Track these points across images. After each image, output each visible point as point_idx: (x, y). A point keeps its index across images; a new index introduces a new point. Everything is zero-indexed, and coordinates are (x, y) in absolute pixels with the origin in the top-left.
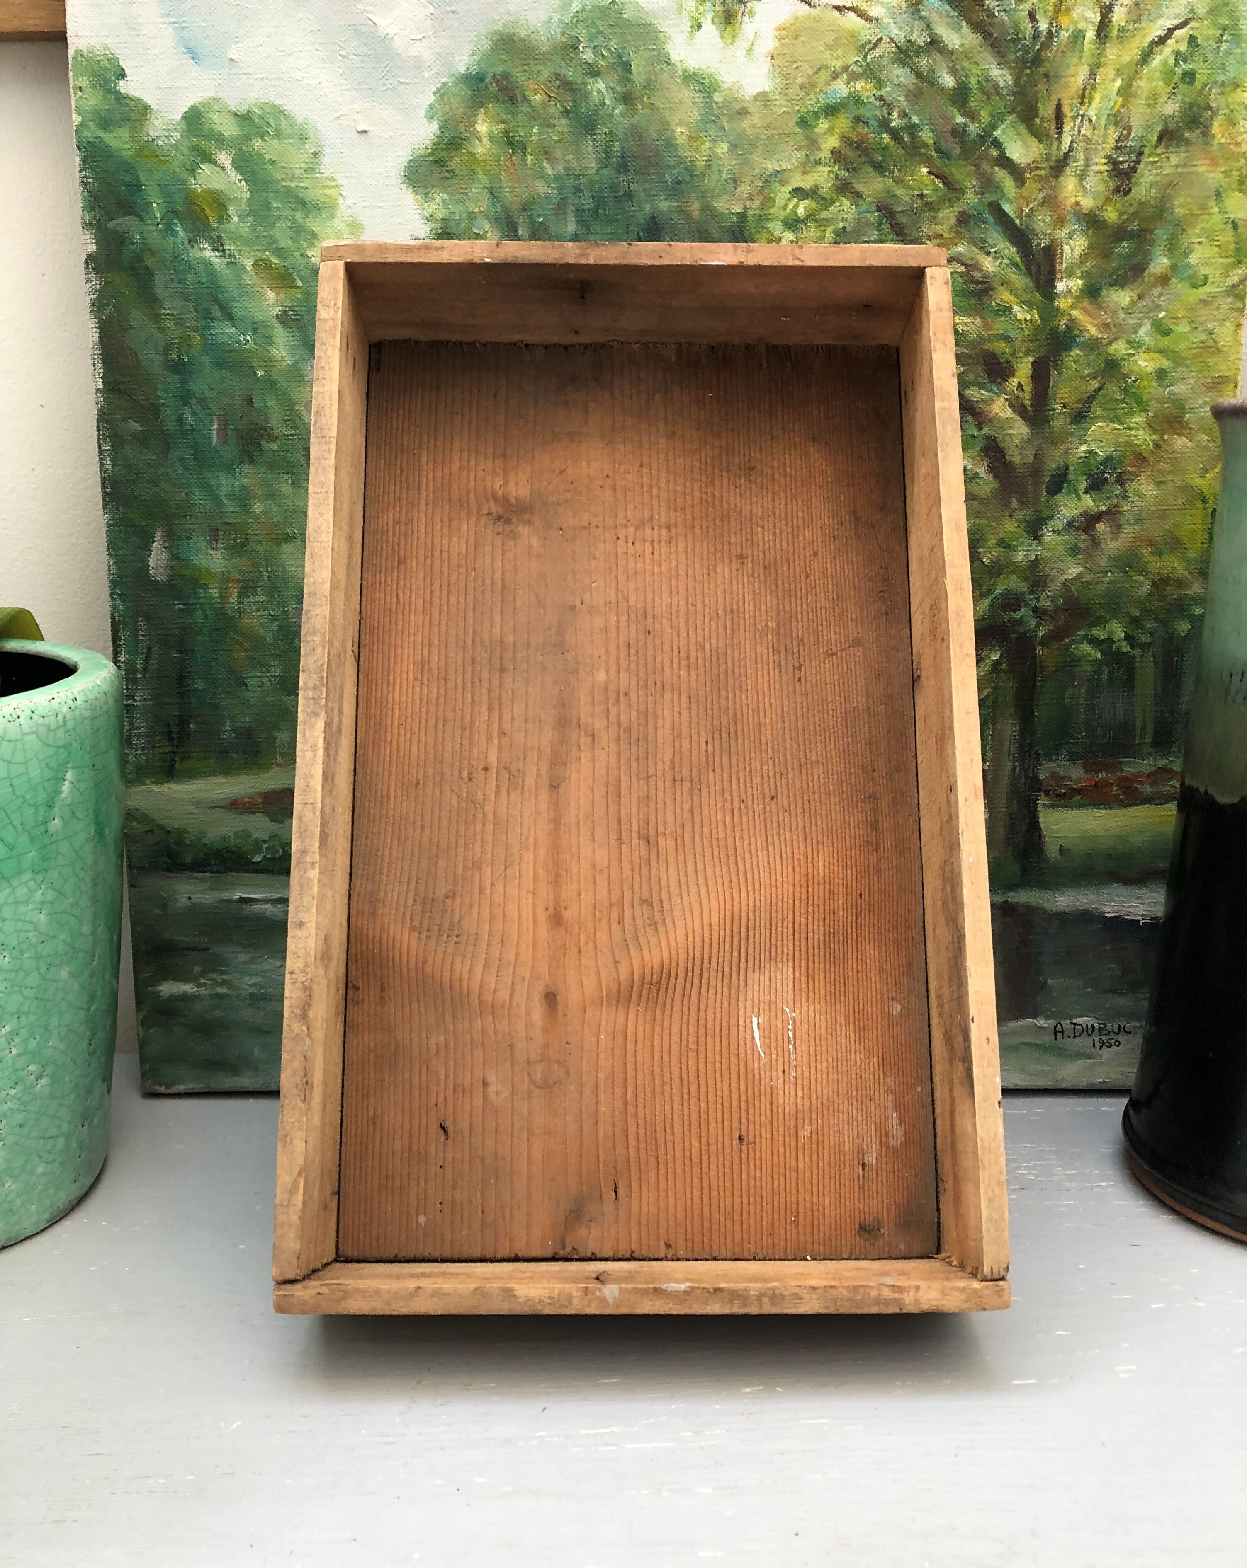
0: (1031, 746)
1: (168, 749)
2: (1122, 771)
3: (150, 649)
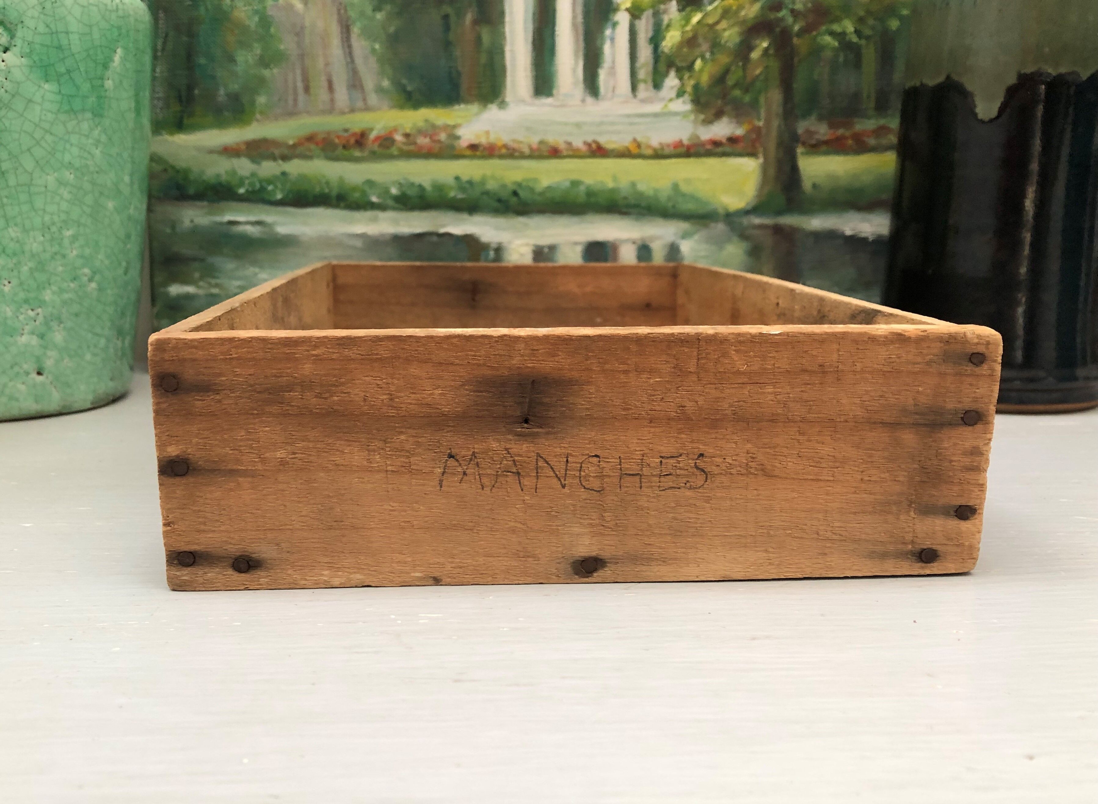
0: (792, 110)
1: (178, 108)
2: (854, 128)
3: (166, 35)
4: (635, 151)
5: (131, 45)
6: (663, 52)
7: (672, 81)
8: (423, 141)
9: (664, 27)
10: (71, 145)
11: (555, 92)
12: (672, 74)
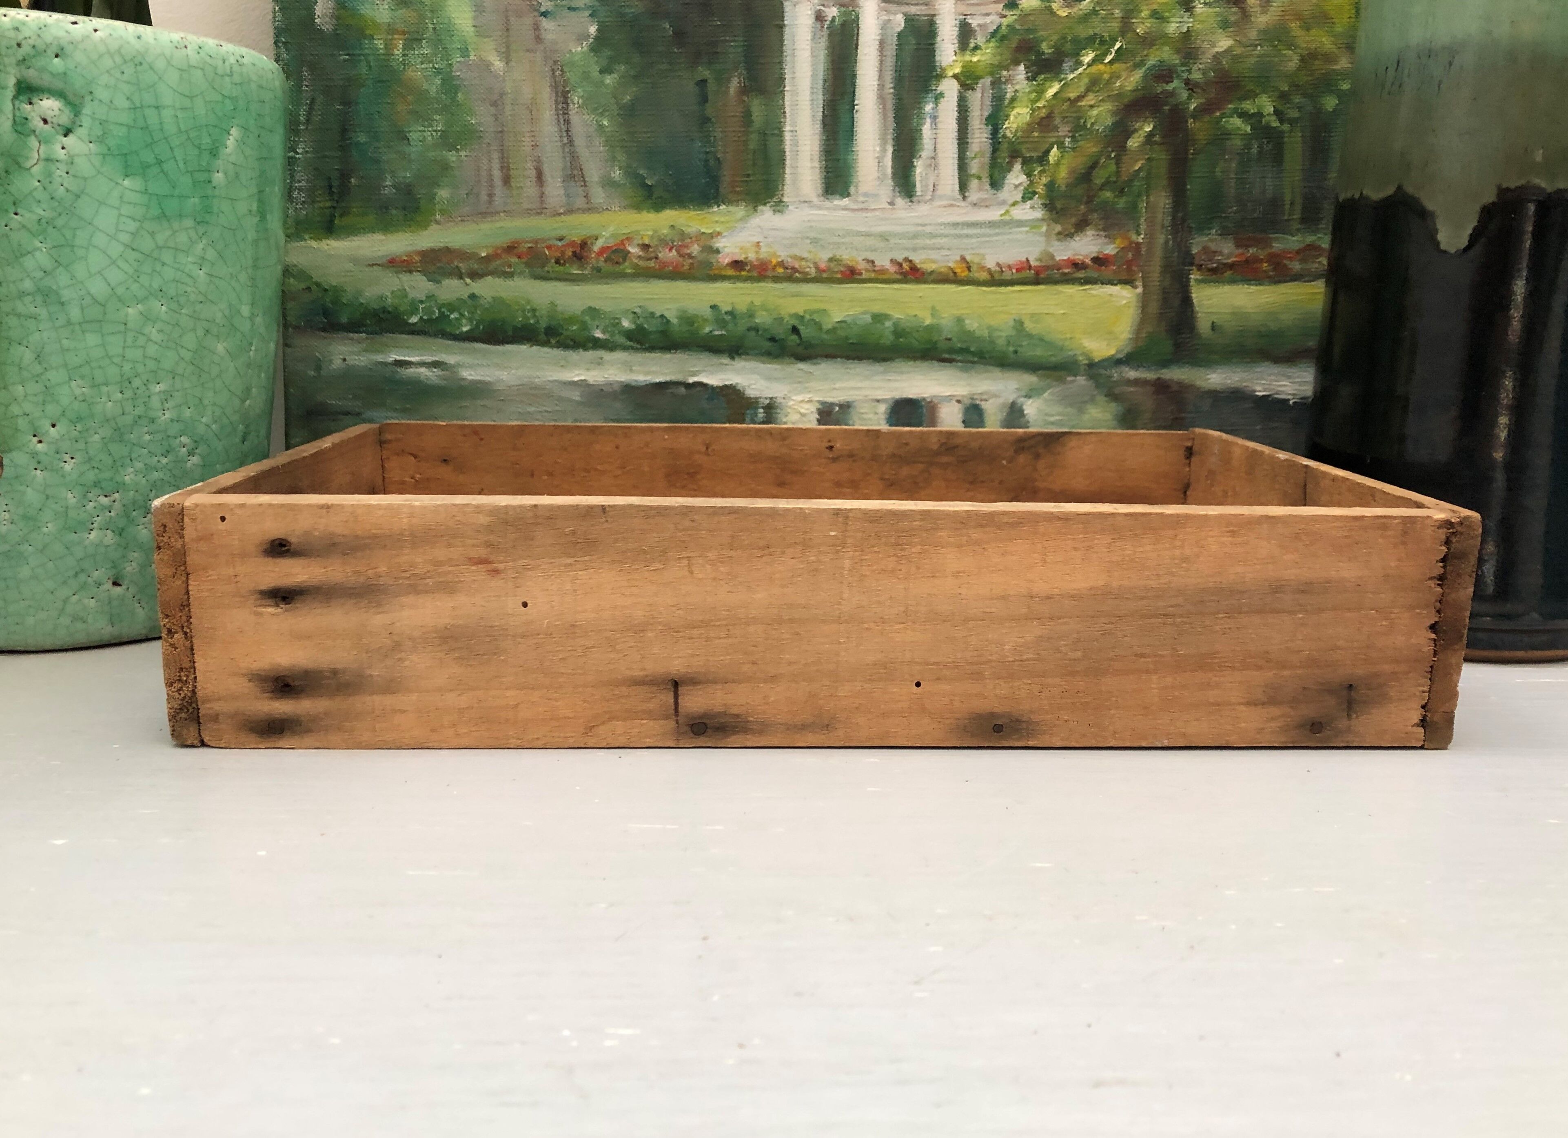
0: (1184, 220)
1: (328, 204)
2: (1272, 247)
3: (313, 100)
4: (963, 274)
5: (252, 122)
6: (1004, 136)
7: (1016, 177)
8: (669, 255)
9: (1006, 102)
10: (164, 264)
11: (852, 190)
12: (1017, 167)
